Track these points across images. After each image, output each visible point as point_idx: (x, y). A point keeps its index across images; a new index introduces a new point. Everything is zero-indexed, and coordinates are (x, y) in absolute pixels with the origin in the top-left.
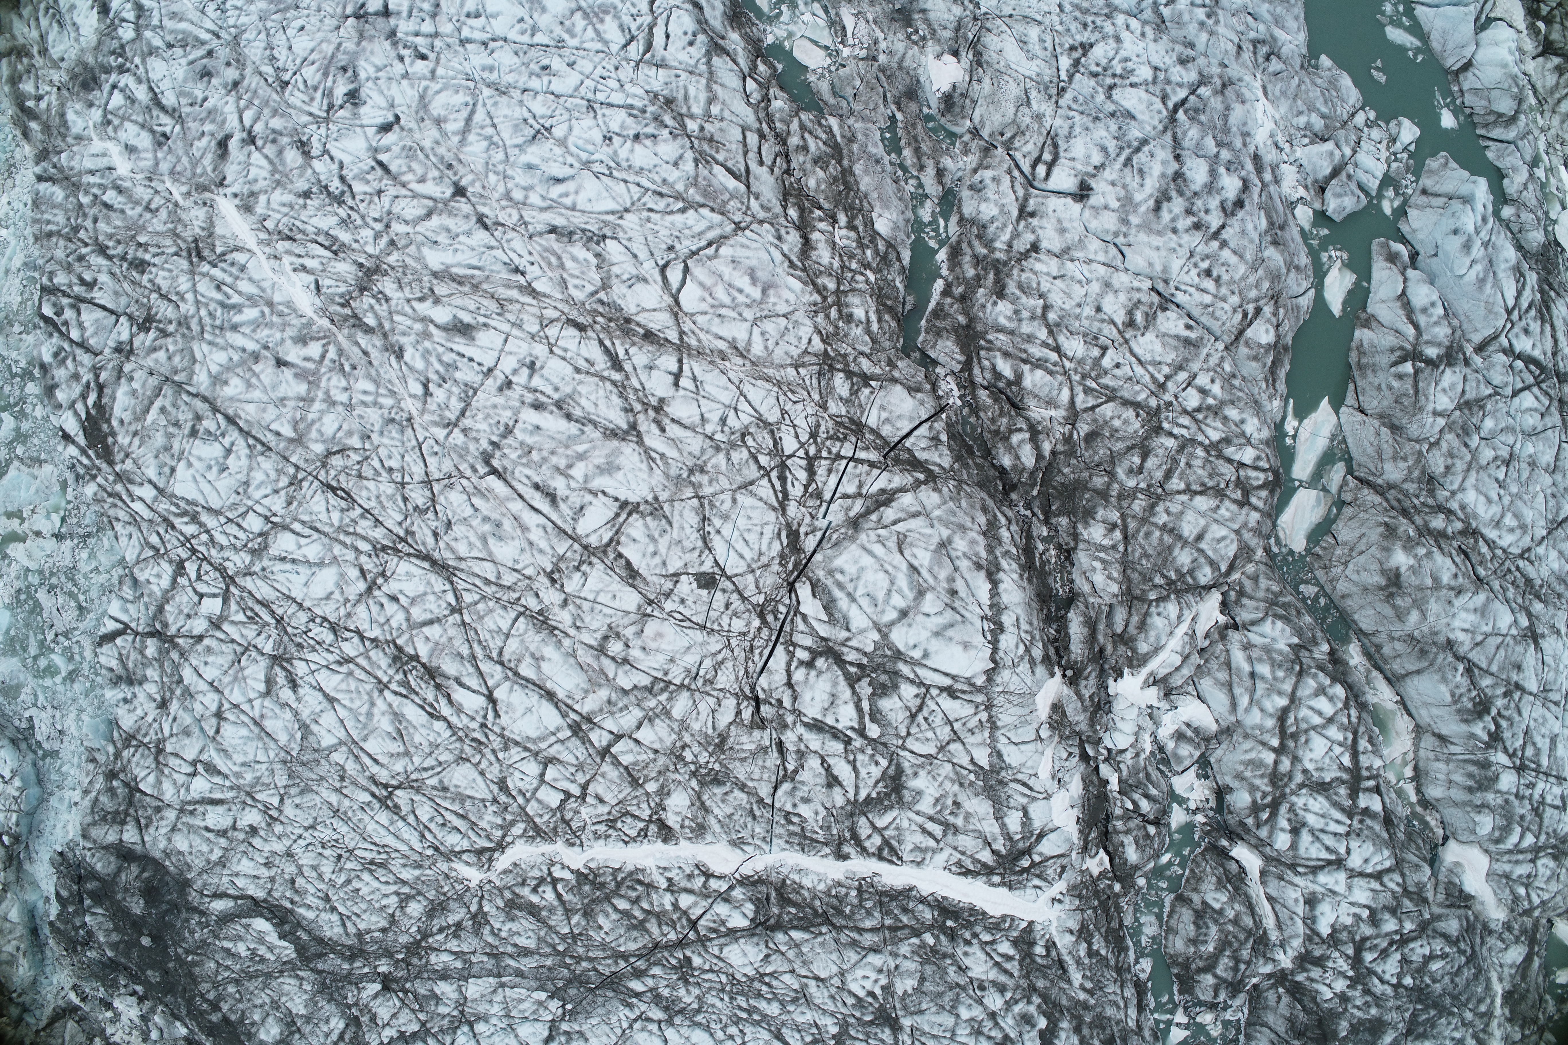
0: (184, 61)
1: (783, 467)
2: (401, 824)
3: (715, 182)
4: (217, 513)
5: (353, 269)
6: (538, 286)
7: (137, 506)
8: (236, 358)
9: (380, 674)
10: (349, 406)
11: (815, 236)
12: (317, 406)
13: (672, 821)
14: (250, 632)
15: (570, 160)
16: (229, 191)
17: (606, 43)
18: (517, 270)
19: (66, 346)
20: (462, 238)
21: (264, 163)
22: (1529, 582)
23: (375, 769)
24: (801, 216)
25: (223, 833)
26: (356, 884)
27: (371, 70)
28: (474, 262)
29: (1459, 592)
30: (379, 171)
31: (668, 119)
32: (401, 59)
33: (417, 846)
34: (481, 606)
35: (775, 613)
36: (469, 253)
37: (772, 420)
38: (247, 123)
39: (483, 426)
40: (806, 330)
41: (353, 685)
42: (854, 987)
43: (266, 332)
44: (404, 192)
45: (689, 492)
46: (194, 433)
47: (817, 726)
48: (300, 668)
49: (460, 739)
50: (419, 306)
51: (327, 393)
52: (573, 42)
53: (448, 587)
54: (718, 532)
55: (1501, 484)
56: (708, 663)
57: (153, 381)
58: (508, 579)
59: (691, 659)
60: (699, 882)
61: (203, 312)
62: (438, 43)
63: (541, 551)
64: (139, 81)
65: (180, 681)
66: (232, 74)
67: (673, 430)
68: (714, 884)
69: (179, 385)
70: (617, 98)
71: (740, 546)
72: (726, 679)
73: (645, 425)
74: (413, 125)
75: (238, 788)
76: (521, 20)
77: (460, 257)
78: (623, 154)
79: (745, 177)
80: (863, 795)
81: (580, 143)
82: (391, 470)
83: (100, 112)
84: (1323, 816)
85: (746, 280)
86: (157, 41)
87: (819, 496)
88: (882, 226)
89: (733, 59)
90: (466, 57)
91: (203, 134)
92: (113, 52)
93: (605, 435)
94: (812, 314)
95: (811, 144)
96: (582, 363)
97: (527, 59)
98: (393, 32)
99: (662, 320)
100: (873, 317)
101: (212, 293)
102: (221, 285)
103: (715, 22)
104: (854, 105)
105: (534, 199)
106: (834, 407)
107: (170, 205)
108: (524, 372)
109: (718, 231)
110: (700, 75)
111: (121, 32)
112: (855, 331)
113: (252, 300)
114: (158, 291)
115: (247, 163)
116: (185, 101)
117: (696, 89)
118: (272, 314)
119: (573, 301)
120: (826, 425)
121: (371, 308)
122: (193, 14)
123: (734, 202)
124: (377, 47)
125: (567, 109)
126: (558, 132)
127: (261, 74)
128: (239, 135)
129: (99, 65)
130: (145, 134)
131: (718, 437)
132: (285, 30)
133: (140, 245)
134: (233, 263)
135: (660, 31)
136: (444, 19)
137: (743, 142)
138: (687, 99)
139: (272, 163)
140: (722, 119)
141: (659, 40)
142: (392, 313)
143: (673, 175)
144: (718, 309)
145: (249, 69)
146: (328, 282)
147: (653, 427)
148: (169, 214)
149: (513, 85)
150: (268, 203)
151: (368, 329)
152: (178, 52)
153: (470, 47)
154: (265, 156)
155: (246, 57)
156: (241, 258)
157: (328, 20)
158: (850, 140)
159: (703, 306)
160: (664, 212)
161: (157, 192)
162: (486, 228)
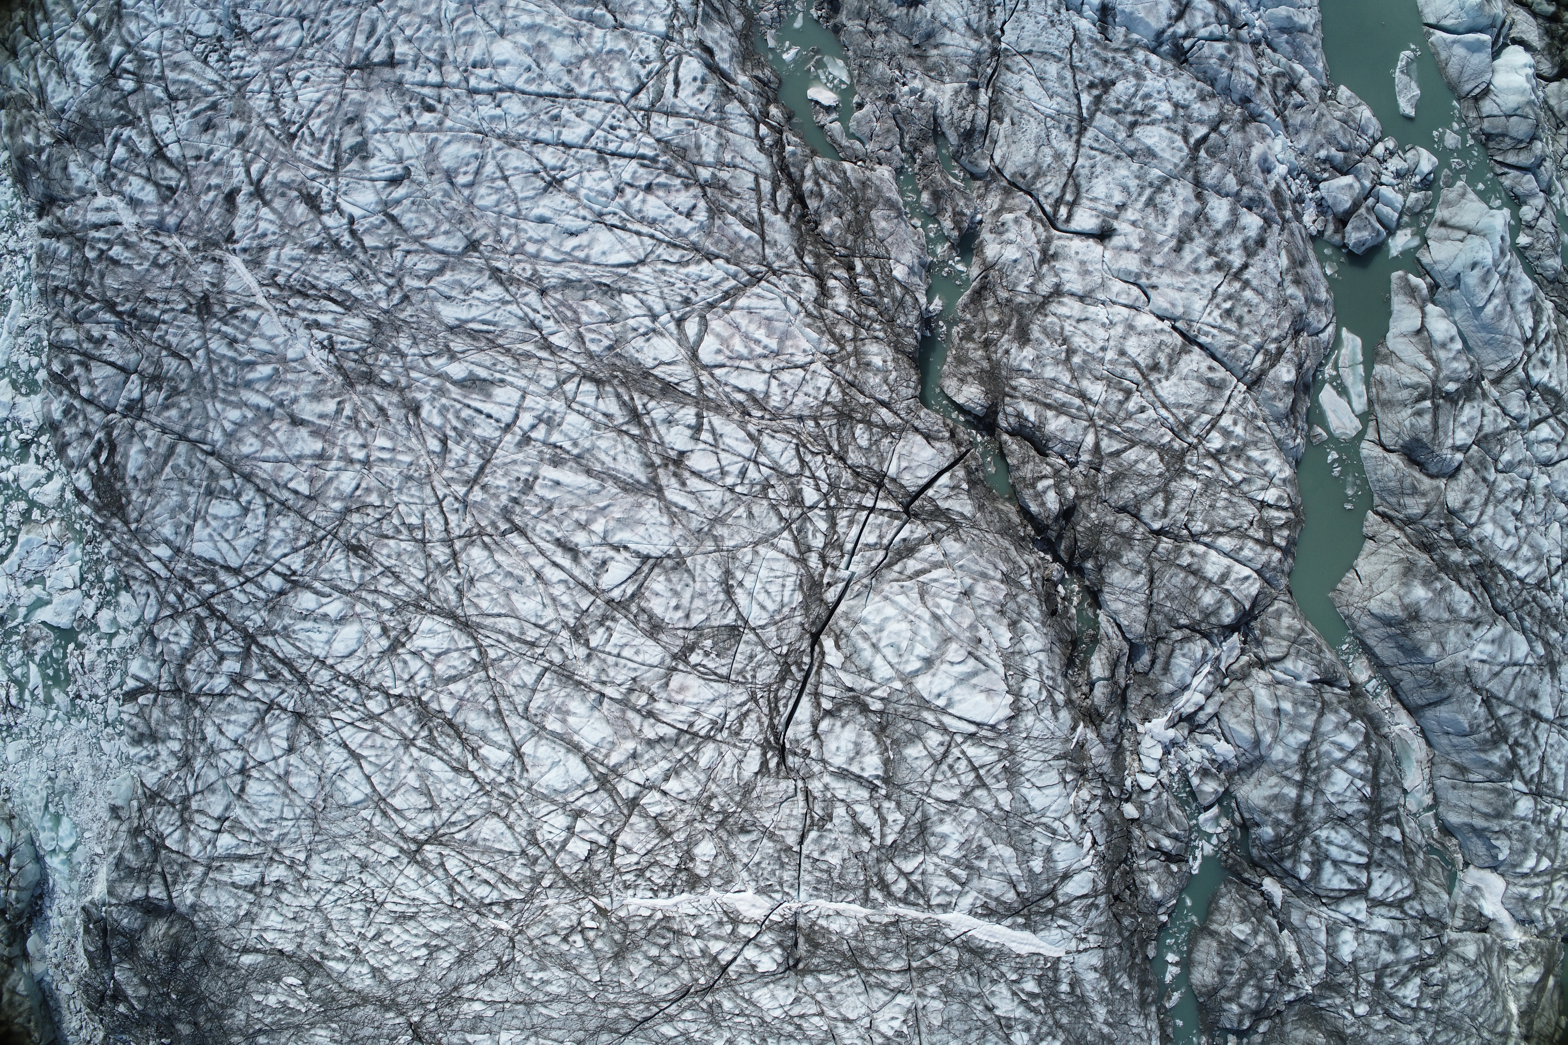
0: (188, 114)
1: (804, 517)
2: (430, 878)
3: (729, 232)
4: (236, 572)
5: (367, 324)
6: (554, 340)
7: (155, 565)
8: (250, 415)
9: (405, 730)
10: (366, 463)
11: (832, 283)
12: (334, 464)
13: (701, 870)
14: (272, 690)
15: (582, 212)
16: (237, 246)
17: (616, 90)
18: (533, 325)
19: (77, 404)
20: (476, 293)
21: (271, 216)
22: (1545, 610)
23: (402, 824)
24: (817, 264)
25: (251, 889)
26: (386, 937)
27: (379, 121)
28: (488, 317)
29: (1477, 623)
30: (390, 226)
31: (680, 169)
32: (409, 110)
33: (447, 900)
34: (505, 663)
35: (799, 665)
36: (483, 308)
37: (792, 471)
38: (255, 176)
39: (503, 482)
40: (824, 380)
41: (379, 740)
42: (884, 1028)
43: (281, 389)
44: (415, 247)
45: (709, 545)
46: (210, 493)
47: (843, 774)
48: (325, 726)
49: (487, 794)
50: (435, 362)
51: (344, 449)
52: (582, 91)
53: (471, 644)
54: (741, 584)
55: (1517, 516)
56: (733, 714)
57: (168, 439)
58: (532, 634)
59: (715, 711)
60: (728, 928)
61: (215, 370)
62: (446, 94)
63: (564, 606)
64: (142, 134)
65: (204, 739)
66: (236, 126)
67: (694, 483)
68: (743, 930)
69: (194, 442)
70: (628, 148)
71: (762, 597)
72: (750, 730)
73: (665, 478)
74: (423, 178)
75: (266, 843)
76: (529, 69)
77: (474, 313)
78: (636, 204)
79: (758, 225)
80: (889, 840)
81: (592, 195)
82: (410, 528)
83: (103, 167)
84: (1345, 848)
85: (762, 331)
86: (159, 93)
87: (841, 547)
88: (899, 272)
89: (743, 103)
90: (474, 108)
91: (209, 188)
92: (114, 104)
93: (625, 490)
94: (830, 365)
95: (826, 189)
96: (600, 417)
97: (535, 109)
98: (400, 83)
99: (680, 373)
100: (890, 365)
101: (224, 350)
102: (232, 342)
103: (725, 66)
104: (870, 147)
105: (547, 252)
106: (854, 457)
107: (178, 261)
108: (542, 428)
109: (733, 283)
110: (711, 122)
111: (121, 82)
112: (874, 380)
113: (265, 356)
114: (168, 348)
115: (255, 218)
116: (189, 153)
117: (708, 137)
118: (286, 371)
119: (590, 355)
120: (847, 476)
121: (387, 364)
122: (195, 65)
123: (748, 252)
124: (383, 97)
125: (579, 161)
126: (569, 184)
127: (267, 126)
128: (246, 189)
129: (100, 117)
130: (149, 188)
131: (738, 489)
132: (290, 81)
133: (149, 301)
134: (244, 319)
135: (670, 78)
136: (451, 68)
137: (757, 189)
138: (698, 147)
139: (281, 216)
140: (735, 166)
141: (669, 87)
142: (407, 369)
143: (686, 225)
144: (735, 361)
145: (255, 121)
146: (342, 338)
147: (673, 480)
148: (178, 269)
149: (522, 137)
150: (278, 258)
151: (384, 385)
152: (181, 105)
153: (478, 97)
154: (274, 211)
155: (251, 109)
156: (252, 314)
157: (332, 71)
158: (865, 184)
159: (721, 359)
160: (679, 263)
161: (164, 248)
162: (501, 283)
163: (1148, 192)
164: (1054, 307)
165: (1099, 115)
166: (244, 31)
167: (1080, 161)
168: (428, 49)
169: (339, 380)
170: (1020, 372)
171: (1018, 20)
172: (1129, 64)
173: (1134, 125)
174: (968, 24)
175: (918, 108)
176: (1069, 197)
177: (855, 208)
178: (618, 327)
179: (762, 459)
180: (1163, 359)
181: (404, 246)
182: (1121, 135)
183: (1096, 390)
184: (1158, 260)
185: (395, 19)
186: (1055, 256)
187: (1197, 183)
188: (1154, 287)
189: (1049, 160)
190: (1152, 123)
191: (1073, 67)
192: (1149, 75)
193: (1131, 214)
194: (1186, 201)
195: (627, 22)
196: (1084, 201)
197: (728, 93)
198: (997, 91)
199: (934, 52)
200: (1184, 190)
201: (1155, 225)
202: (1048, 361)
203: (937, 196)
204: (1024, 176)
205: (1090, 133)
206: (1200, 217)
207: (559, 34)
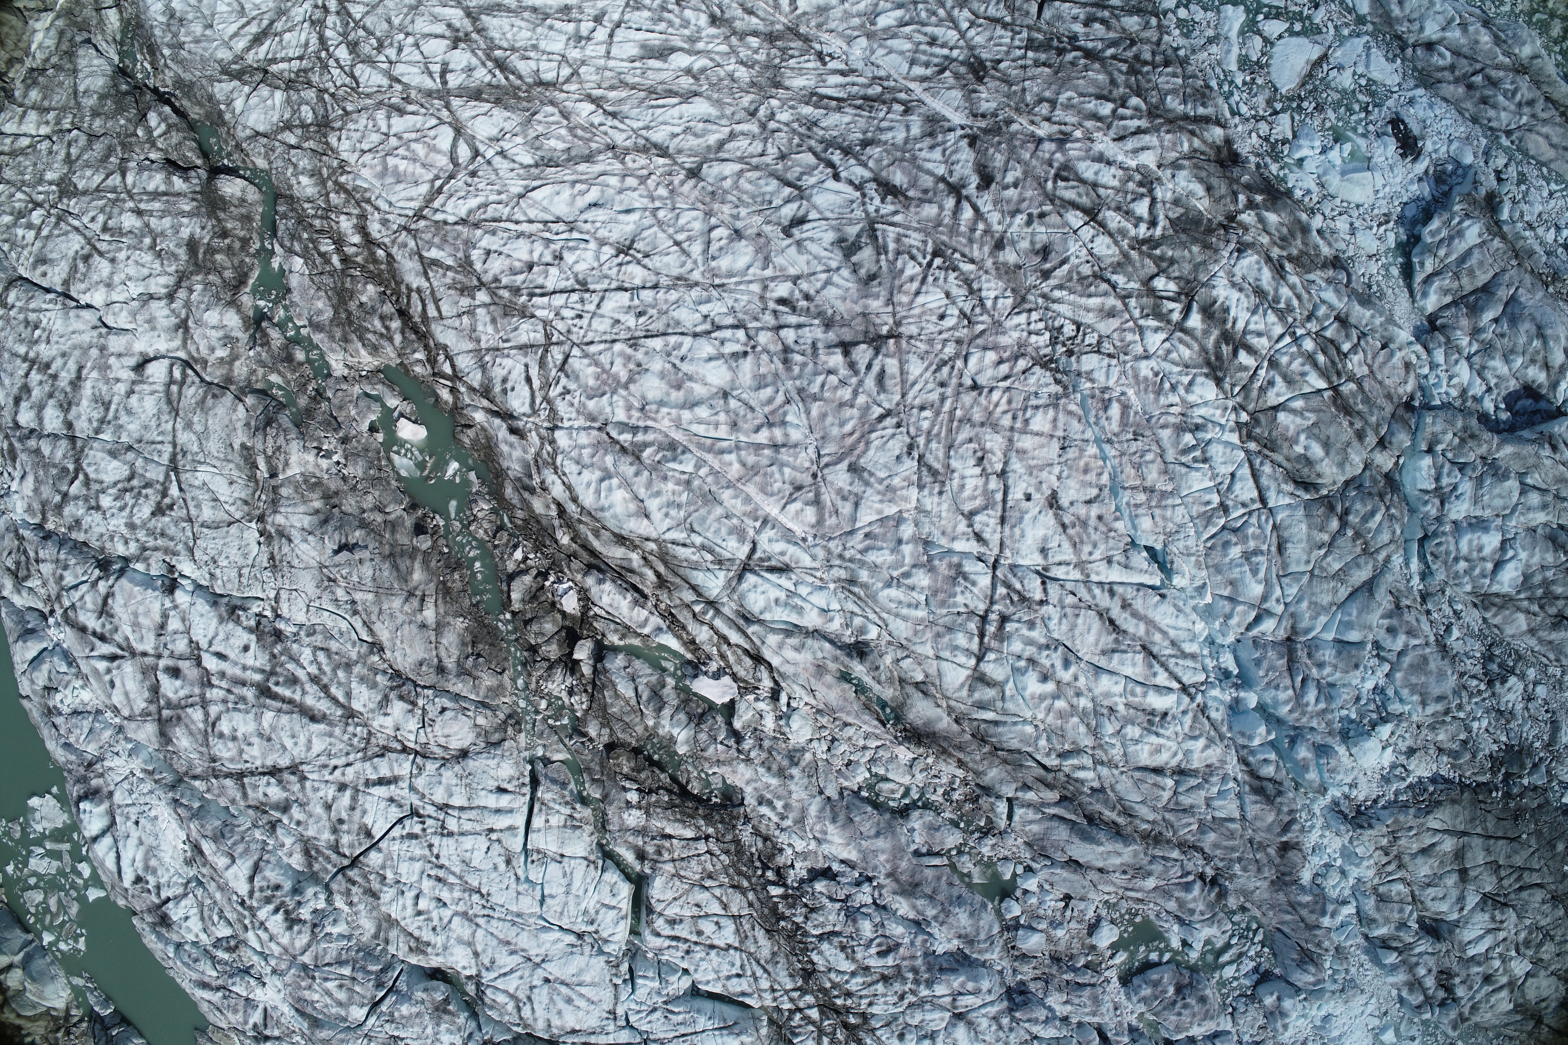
0: (1074, 261)
1: (345, 35)
3: (449, 249)
5: (787, 83)
6: (591, 107)
11: (356, 239)
15: (588, 226)
16: (960, 132)
17: (586, 356)
18: (614, 115)
20: (677, 130)
24: (373, 254)
27: (836, 278)
28: (659, 111)
30: (790, 176)
31: (505, 294)
32: (807, 297)
38: (966, 205)
44: (754, 161)
61: (941, 12)
62: (769, 319)
64: (1123, 232)
66: (1009, 256)
70: (559, 300)
74: (768, 229)
76: (682, 359)
77: (675, 112)
78: (539, 247)
79: (426, 266)
81: (583, 245)
83: (1159, 193)
85: (401, 168)
86: (1119, 279)
87: (313, 23)
88: (298, 263)
89: (472, 389)
90: (733, 311)
91: (1015, 185)
92: (1172, 261)
93: (499, 5)
94: (343, 164)
95: (377, 323)
96: (532, 54)
97: (664, 319)
98: (828, 325)
99: (466, 110)
100: (293, 181)
101: (938, 31)
102: (933, 41)
103: (497, 421)
104: (357, 390)
105: (613, 181)
106: (310, 94)
107: (1024, 109)
108: (584, 33)
109: (436, 204)
110: (488, 350)
111: (1172, 287)
112: (304, 163)
113: (890, 33)
114: (1005, 26)
115: (949, 163)
116: (1054, 218)
117: (488, 335)
118: (863, 26)
119: (552, 103)
120: (315, 78)
121: (756, 52)
122: (1089, 319)
123: (427, 236)
124: (841, 307)
125: (606, 277)
126: (608, 251)
127: (972, 261)
128: (971, 190)
129: (1184, 245)
130: (1089, 175)
131: (402, 36)
132: (963, 314)
133: (1044, 64)
134: (927, 65)
135: (536, 383)
136: (772, 348)
137: (436, 301)
138: (494, 321)
139: (920, 168)
140: (459, 316)
141: (534, 372)
142: (733, 51)
143: (487, 242)
144: (421, 134)
145: (989, 263)
146: (811, 65)
147: (457, 24)
148: (1023, 100)
149: (669, 288)
150: (908, 128)
151: (755, 33)
152: (1086, 270)
153: (730, 321)
154: (929, 173)
155: (999, 277)
156: (918, 71)
157: (913, 330)
158: (346, 340)
159: (432, 133)
160: (485, 205)
161: (1048, 119)
162: (656, 146)
163: (111, 415)
164: (170, 280)
165: (161, 478)
166: (1045, 366)
167: (169, 426)
168: (804, 365)
169: (803, 30)
170: (190, 215)
171: (245, 556)
172: (141, 535)
173: (130, 478)
174: (290, 540)
175: (318, 439)
176: (174, 388)
177: (350, 314)
178: (532, 134)
179: (385, 66)
180: (81, 266)
181: (768, 159)
182: (139, 463)
183: (129, 221)
184: (94, 352)
185: (855, 393)
186: (177, 327)
187: (73, 439)
188: (95, 328)
189: (196, 419)
190: (115, 484)
191: (190, 520)
192: (124, 530)
193: (121, 388)
194: (79, 416)
195: (595, 433)
196: (161, 388)
197: (486, 392)
198: (252, 478)
199: (317, 504)
200: (83, 428)
201: (100, 385)
202: (169, 232)
203: (289, 359)
204: (214, 396)
205: (165, 459)
206: (66, 406)
207: (661, 403)
